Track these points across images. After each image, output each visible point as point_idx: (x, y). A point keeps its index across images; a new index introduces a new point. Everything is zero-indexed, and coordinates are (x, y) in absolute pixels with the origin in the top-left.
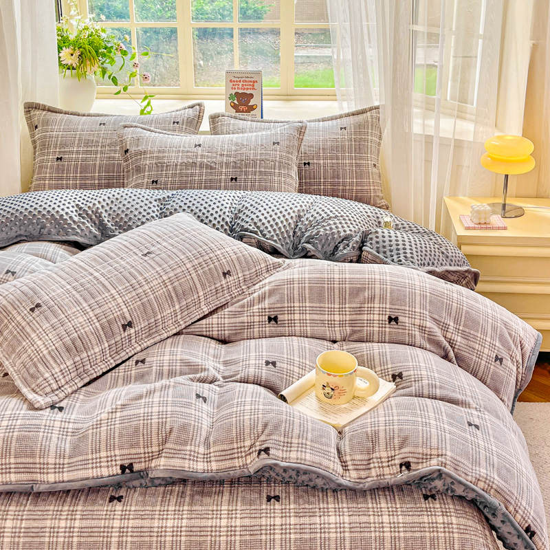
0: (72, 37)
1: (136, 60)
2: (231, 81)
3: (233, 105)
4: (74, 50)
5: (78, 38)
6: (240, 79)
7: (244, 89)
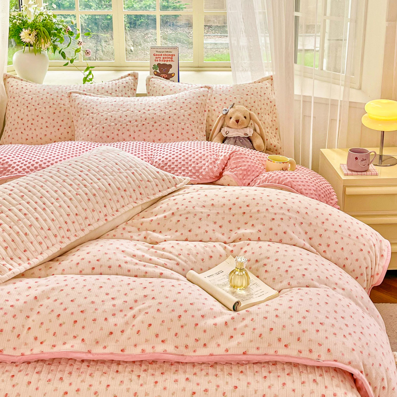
0: (30, 21)
1: (80, 39)
2: (154, 55)
3: (156, 73)
4: (32, 31)
5: (35, 21)
6: (161, 53)
7: (165, 61)
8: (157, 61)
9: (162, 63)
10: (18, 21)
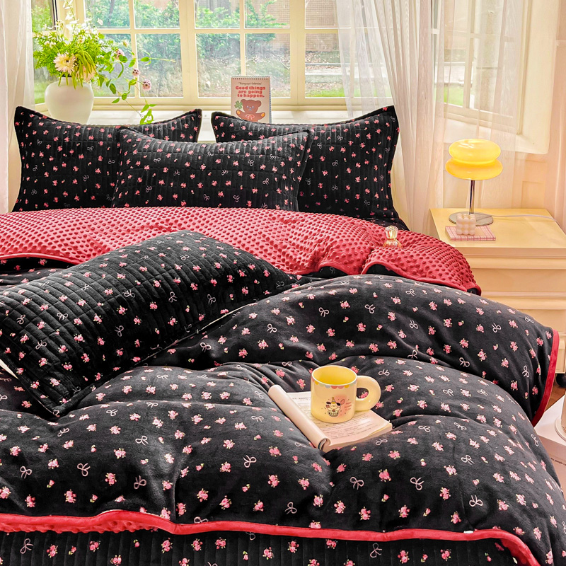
0: (68, 43)
3: (239, 113)
4: (70, 56)
5: (74, 43)
6: (246, 85)
7: (251, 96)
8: (241, 96)
9: (247, 99)
10: (52, 43)
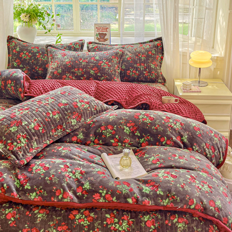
0: (25, 9)
4: (27, 14)
5: (28, 9)
6: (101, 27)
7: (103, 31)
8: (98, 31)
9: (101, 32)
10: (19, 9)
